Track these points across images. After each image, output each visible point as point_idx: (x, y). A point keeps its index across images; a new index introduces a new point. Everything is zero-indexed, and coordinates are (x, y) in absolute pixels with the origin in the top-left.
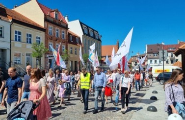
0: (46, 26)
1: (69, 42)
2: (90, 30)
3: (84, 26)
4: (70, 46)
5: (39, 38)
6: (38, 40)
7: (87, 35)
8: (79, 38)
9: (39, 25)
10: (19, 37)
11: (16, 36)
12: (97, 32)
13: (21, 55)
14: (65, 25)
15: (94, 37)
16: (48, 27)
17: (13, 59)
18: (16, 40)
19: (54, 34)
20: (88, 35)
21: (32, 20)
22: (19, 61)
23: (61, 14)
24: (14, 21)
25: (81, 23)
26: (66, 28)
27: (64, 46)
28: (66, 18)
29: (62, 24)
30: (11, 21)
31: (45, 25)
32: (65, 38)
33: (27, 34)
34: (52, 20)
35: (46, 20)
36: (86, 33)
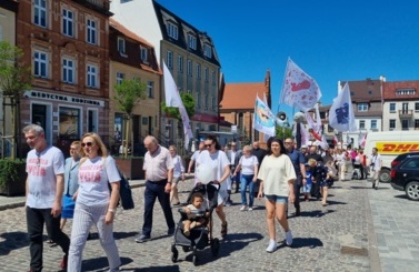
1: (115, 57)
2: (186, 30)
3: (166, 16)
4: (115, 68)
7: (174, 42)
8: (152, 50)
12: (209, 39)
15: (199, 52)
19: (56, 24)
20: (181, 42)
25: (158, 8)
26: (105, 12)
27: (93, 66)
32: (98, 41)
36: (174, 35)
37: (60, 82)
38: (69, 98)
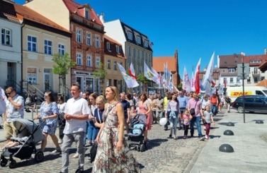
0: (72, 29)
1: (106, 52)
2: (136, 34)
3: (127, 29)
4: (107, 57)
5: (63, 47)
6: (61, 49)
7: (131, 41)
8: (121, 46)
9: (62, 28)
10: (34, 45)
11: (29, 44)
12: (146, 37)
13: (38, 71)
14: (100, 28)
15: (142, 45)
16: (75, 30)
17: (26, 77)
18: (29, 49)
19: (84, 40)
20: (134, 41)
21: (53, 21)
22: (34, 79)
23: (93, 11)
24: (26, 22)
25: (123, 25)
26: (102, 31)
27: (98, 58)
28: (101, 17)
29: (95, 26)
30: (21, 21)
31: (70, 28)
32: (100, 46)
33: (46, 41)
34: (81, 20)
35: (72, 20)
36: (131, 38)
38: (90, 74)
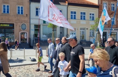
6: (92, 16)
11: (72, 16)
18: (72, 18)
30: (67, 4)
31: (99, 2)
37: (110, 25)
38: (113, 29)
